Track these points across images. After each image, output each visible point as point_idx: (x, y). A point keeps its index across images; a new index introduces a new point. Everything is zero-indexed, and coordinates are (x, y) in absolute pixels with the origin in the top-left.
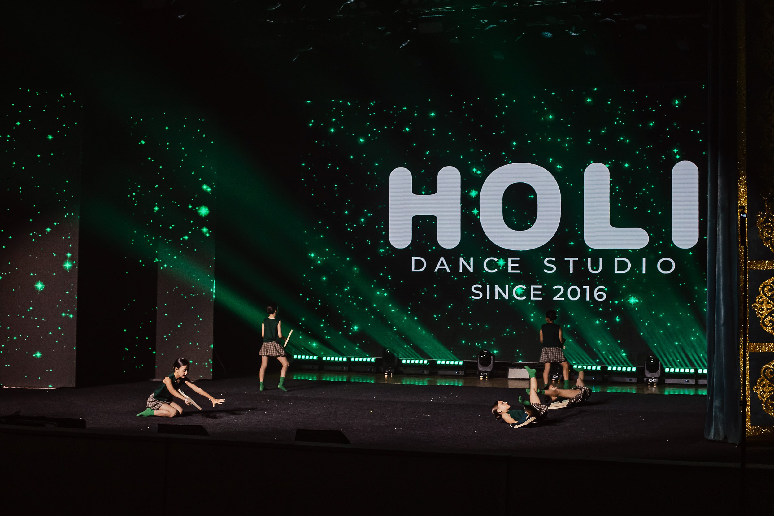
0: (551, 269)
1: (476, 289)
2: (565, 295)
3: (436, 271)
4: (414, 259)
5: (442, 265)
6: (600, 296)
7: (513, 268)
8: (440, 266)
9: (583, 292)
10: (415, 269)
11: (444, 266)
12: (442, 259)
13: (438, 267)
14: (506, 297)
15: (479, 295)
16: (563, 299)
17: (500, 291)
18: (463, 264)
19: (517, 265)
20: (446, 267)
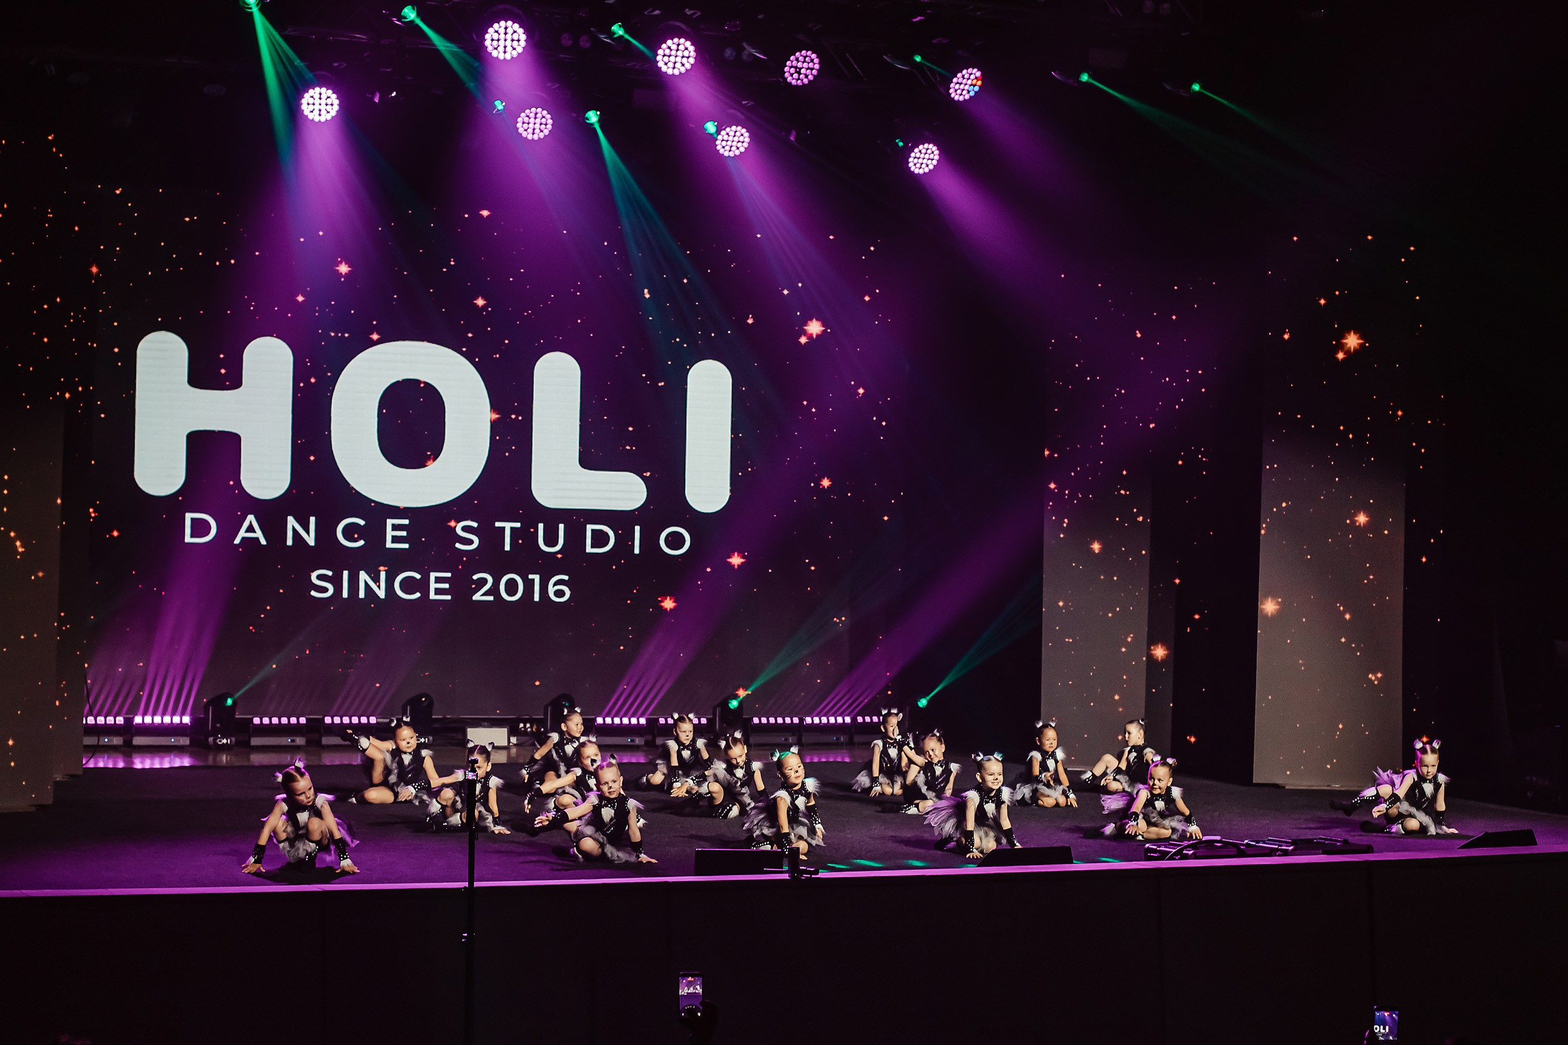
0: (471, 542)
1: (320, 577)
2: (494, 590)
3: (237, 541)
4: (189, 516)
5: (250, 529)
6: (559, 594)
7: (395, 539)
8: (247, 531)
9: (529, 585)
10: (192, 536)
11: (255, 532)
12: (251, 518)
13: (242, 534)
14: (381, 593)
15: (325, 590)
16: (491, 598)
17: (369, 583)
18: (294, 529)
19: (404, 533)
20: (259, 534)
